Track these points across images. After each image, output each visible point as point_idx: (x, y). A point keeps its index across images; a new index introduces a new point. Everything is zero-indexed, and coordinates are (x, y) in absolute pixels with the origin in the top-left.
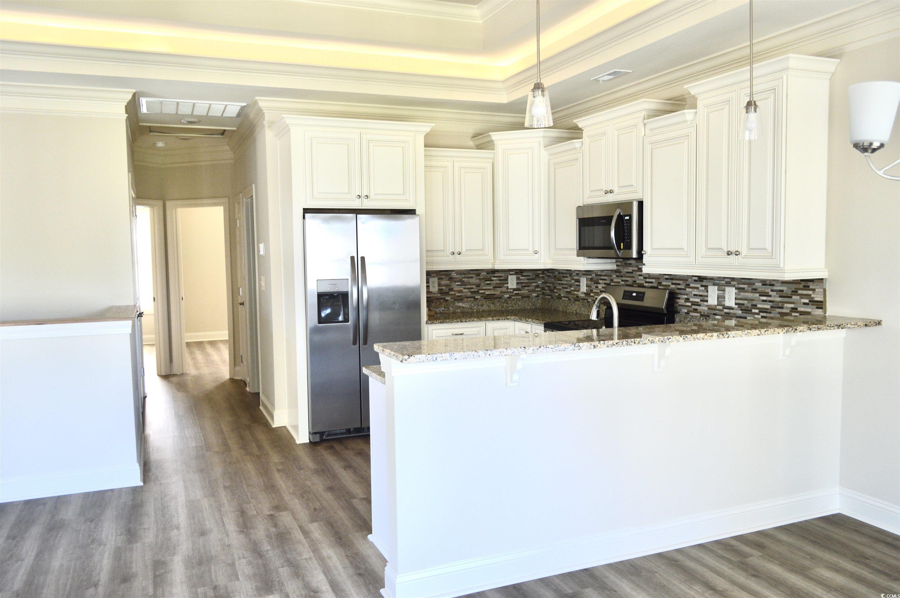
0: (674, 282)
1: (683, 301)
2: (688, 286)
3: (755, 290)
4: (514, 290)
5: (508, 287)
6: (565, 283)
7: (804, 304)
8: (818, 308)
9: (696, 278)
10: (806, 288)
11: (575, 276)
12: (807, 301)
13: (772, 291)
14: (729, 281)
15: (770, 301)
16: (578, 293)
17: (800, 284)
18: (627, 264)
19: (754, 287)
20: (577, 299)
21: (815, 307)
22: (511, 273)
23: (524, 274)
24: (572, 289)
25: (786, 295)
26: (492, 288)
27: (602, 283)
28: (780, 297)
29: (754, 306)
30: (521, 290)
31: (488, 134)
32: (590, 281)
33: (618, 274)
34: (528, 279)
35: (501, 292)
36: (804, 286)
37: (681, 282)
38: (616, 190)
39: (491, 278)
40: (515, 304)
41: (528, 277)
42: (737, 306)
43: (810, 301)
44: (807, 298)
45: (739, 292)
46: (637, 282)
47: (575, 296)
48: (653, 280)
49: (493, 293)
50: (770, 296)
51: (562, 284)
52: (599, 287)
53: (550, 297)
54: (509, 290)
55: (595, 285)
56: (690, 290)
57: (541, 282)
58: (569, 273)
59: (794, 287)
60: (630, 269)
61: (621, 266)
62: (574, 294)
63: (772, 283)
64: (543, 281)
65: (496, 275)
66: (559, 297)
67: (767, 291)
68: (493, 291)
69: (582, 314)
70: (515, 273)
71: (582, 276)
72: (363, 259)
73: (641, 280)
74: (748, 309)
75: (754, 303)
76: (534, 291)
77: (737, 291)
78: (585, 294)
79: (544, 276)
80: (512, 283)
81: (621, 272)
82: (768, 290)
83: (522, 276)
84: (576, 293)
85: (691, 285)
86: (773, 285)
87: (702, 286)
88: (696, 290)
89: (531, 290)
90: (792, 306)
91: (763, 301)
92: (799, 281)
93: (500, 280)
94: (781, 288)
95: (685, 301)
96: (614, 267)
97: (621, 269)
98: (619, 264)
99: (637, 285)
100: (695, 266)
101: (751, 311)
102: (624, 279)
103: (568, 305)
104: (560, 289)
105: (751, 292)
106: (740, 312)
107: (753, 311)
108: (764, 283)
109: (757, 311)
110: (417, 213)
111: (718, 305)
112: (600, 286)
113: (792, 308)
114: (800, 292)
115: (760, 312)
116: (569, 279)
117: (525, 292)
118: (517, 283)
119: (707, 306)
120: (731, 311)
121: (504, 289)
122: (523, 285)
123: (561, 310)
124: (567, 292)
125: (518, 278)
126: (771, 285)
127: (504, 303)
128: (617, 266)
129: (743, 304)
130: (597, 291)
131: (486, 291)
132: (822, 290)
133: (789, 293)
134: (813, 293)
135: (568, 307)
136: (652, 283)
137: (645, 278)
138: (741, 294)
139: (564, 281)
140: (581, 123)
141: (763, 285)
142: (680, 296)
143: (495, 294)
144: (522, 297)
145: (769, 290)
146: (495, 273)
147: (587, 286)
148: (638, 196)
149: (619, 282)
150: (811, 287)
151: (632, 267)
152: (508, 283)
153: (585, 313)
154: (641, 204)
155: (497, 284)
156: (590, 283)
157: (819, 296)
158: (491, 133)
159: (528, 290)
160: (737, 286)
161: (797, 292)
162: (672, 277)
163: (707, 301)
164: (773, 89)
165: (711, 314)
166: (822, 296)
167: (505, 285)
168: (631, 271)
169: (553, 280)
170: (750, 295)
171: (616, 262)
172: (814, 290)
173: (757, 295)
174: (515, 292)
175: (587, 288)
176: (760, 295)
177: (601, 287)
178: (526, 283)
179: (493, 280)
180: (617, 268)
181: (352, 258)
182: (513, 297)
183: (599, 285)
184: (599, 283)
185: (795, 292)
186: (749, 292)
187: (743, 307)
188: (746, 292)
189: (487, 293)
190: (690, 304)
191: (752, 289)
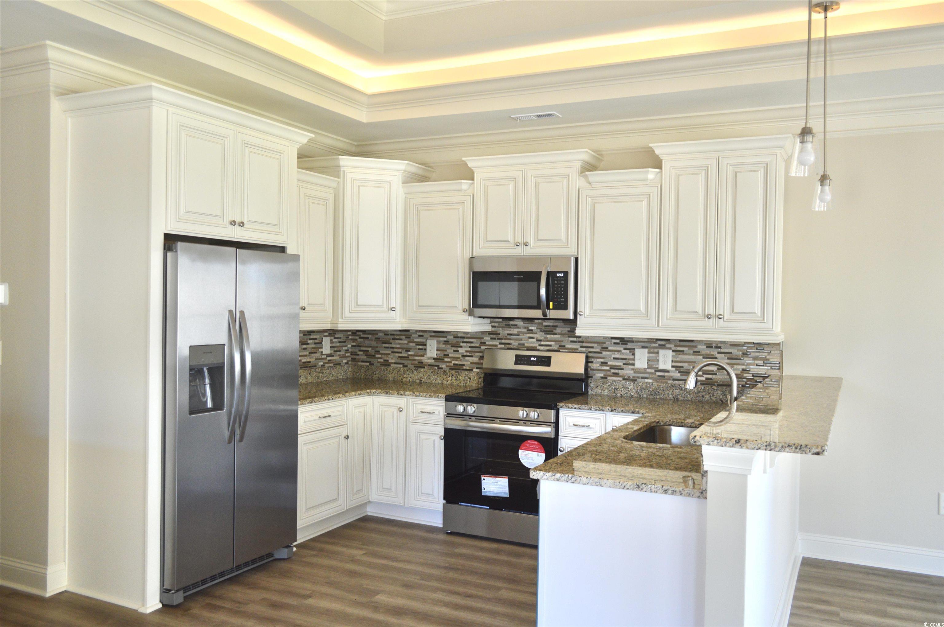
0: (584, 344)
1: (598, 365)
2: (606, 349)
3: (697, 353)
4: (328, 356)
5: (322, 352)
6: (398, 346)
7: (758, 365)
8: (775, 369)
9: (618, 341)
10: (761, 350)
11: (416, 338)
12: (761, 363)
13: (719, 353)
14: (664, 343)
16: (422, 358)
17: (753, 346)
18: (509, 325)
19: (696, 350)
20: (420, 365)
21: (770, 368)
22: (326, 334)
23: (337, 336)
24: (410, 353)
25: (736, 357)
26: (307, 353)
27: (465, 347)
30: (333, 356)
31: (337, 157)
32: (443, 344)
33: (492, 336)
34: (340, 342)
35: (316, 359)
36: (758, 349)
37: (595, 345)
38: (532, 243)
39: (307, 342)
40: (330, 374)
41: (340, 340)
42: (674, 369)
43: (764, 362)
44: (761, 360)
45: (676, 354)
46: (526, 345)
47: (416, 362)
48: (553, 343)
49: (308, 360)
51: (393, 348)
52: (460, 351)
53: (368, 364)
54: (323, 357)
55: (454, 349)
56: (608, 353)
57: (349, 346)
58: (404, 335)
59: (745, 349)
60: (515, 331)
61: (498, 327)
62: (415, 360)
63: (719, 345)
64: (354, 344)
65: (312, 337)
66: (386, 364)
67: (712, 353)
68: (308, 357)
69: (431, 383)
70: (329, 334)
71: (429, 338)
72: (242, 313)
73: (531, 343)
74: (688, 371)
76: (344, 357)
77: (674, 353)
78: (434, 359)
79: (357, 338)
80: (326, 346)
81: (499, 334)
82: (714, 352)
83: (335, 338)
84: (417, 358)
85: (610, 348)
86: (720, 348)
87: (625, 349)
88: (616, 353)
89: (342, 356)
90: (744, 367)
93: (315, 343)
94: (730, 351)
95: (600, 365)
96: (488, 328)
97: (500, 331)
98: (496, 325)
99: (525, 349)
100: (659, 328)
102: (503, 341)
103: (404, 373)
104: (389, 354)
105: (693, 355)
106: (677, 375)
108: (709, 345)
110: (289, 251)
111: (648, 368)
112: (462, 351)
113: (743, 370)
114: (754, 354)
116: (406, 342)
117: (336, 358)
118: (331, 347)
119: (633, 369)
120: (666, 374)
121: (318, 355)
122: (336, 349)
123: (392, 379)
124: (399, 357)
125: (331, 342)
126: (717, 347)
127: (320, 373)
128: (493, 327)
129: (682, 367)
130: (456, 355)
131: (302, 358)
132: (779, 353)
133: (740, 354)
134: (769, 355)
135: (405, 376)
136: (550, 346)
137: (537, 340)
138: (680, 356)
139: (395, 344)
140: (472, 163)
141: (707, 347)
142: (593, 360)
143: (310, 362)
144: (334, 365)
145: (716, 353)
146: (310, 335)
147: (437, 350)
148: (571, 251)
149: (496, 346)
150: (766, 350)
151: (518, 328)
152: (322, 348)
153: (437, 382)
154: (577, 260)
155: (313, 348)
156: (444, 346)
157: (775, 357)
158: (340, 157)
159: (339, 355)
160: (674, 349)
161: (750, 354)
162: (580, 339)
163: (633, 365)
164: (765, 164)
165: (638, 377)
166: (779, 358)
167: (320, 350)
168: (516, 333)
169: (374, 343)
170: (690, 358)
171: (491, 322)
172: (769, 353)
173: (700, 357)
174: (329, 358)
175: (439, 352)
176: (703, 358)
177: (464, 351)
178: (337, 347)
179: (308, 344)
180: (493, 329)
181: (231, 312)
182: (327, 365)
183: (459, 349)
184: (461, 347)
185: (745, 354)
186: (689, 354)
187: (682, 370)
188: (686, 354)
189: (303, 361)
190: (608, 368)
191: (694, 352)
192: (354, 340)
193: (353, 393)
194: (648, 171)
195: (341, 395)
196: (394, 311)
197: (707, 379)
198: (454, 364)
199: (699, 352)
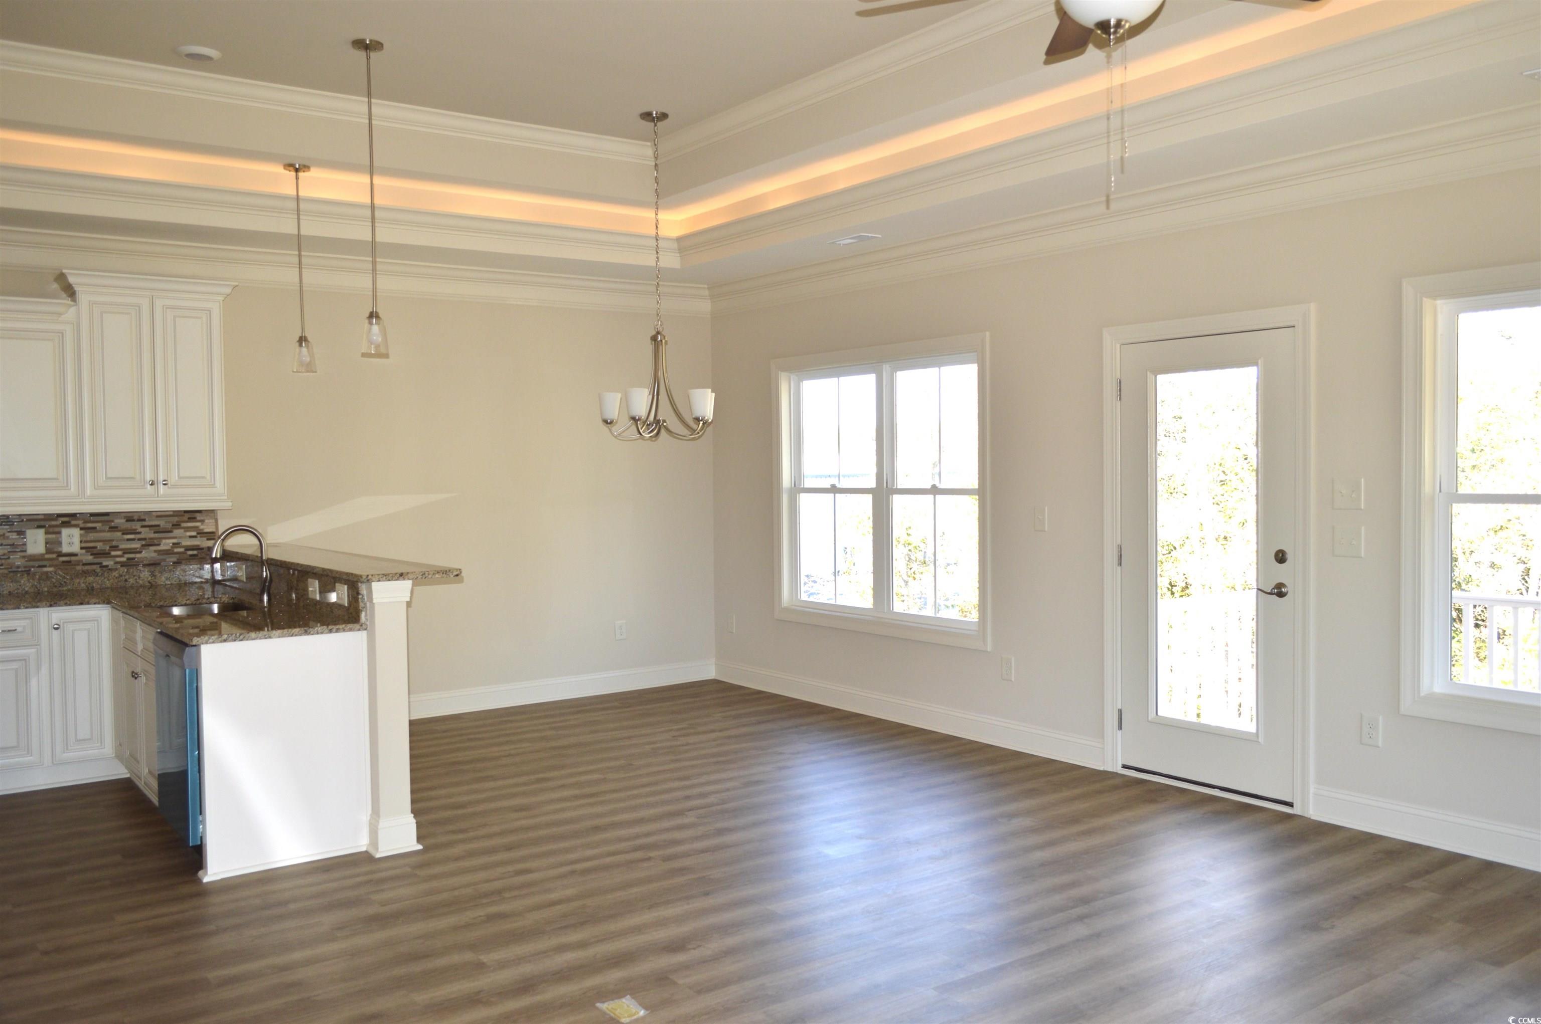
3: (114, 529)
7: (191, 537)
8: (208, 539)
10: (192, 519)
12: (194, 534)
13: (143, 527)
14: (68, 519)
15: (139, 540)
17: (183, 516)
19: (112, 524)
21: (205, 539)
25: (165, 530)
28: (155, 532)
29: (115, 548)
36: (189, 518)
42: (83, 551)
43: (198, 533)
44: (193, 531)
45: (86, 532)
50: (140, 533)
59: (176, 519)
63: (143, 517)
67: (134, 527)
74: (104, 552)
75: (114, 543)
77: (82, 532)
82: (137, 526)
86: (144, 520)
90: (175, 541)
91: (128, 540)
92: (183, 513)
94: (157, 523)
101: (109, 553)
105: (108, 531)
106: (89, 558)
107: (113, 553)
108: (130, 517)
109: (119, 553)
111: (46, 553)
113: (174, 544)
114: (184, 525)
115: (124, 553)
119: (24, 557)
120: (73, 558)
126: (139, 520)
129: (95, 547)
132: (214, 521)
133: (169, 526)
134: (202, 524)
138: (90, 534)
141: (127, 521)
150: (198, 518)
157: (209, 527)
160: (81, 525)
161: (179, 525)
163: (24, 551)
165: (33, 567)
166: (214, 527)
170: (108, 535)
172: (202, 521)
173: (119, 534)
176: (123, 534)
185: (177, 525)
186: (104, 531)
187: (95, 551)
188: (101, 531)
191: (111, 528)
197: (128, 559)
199: (117, 527)
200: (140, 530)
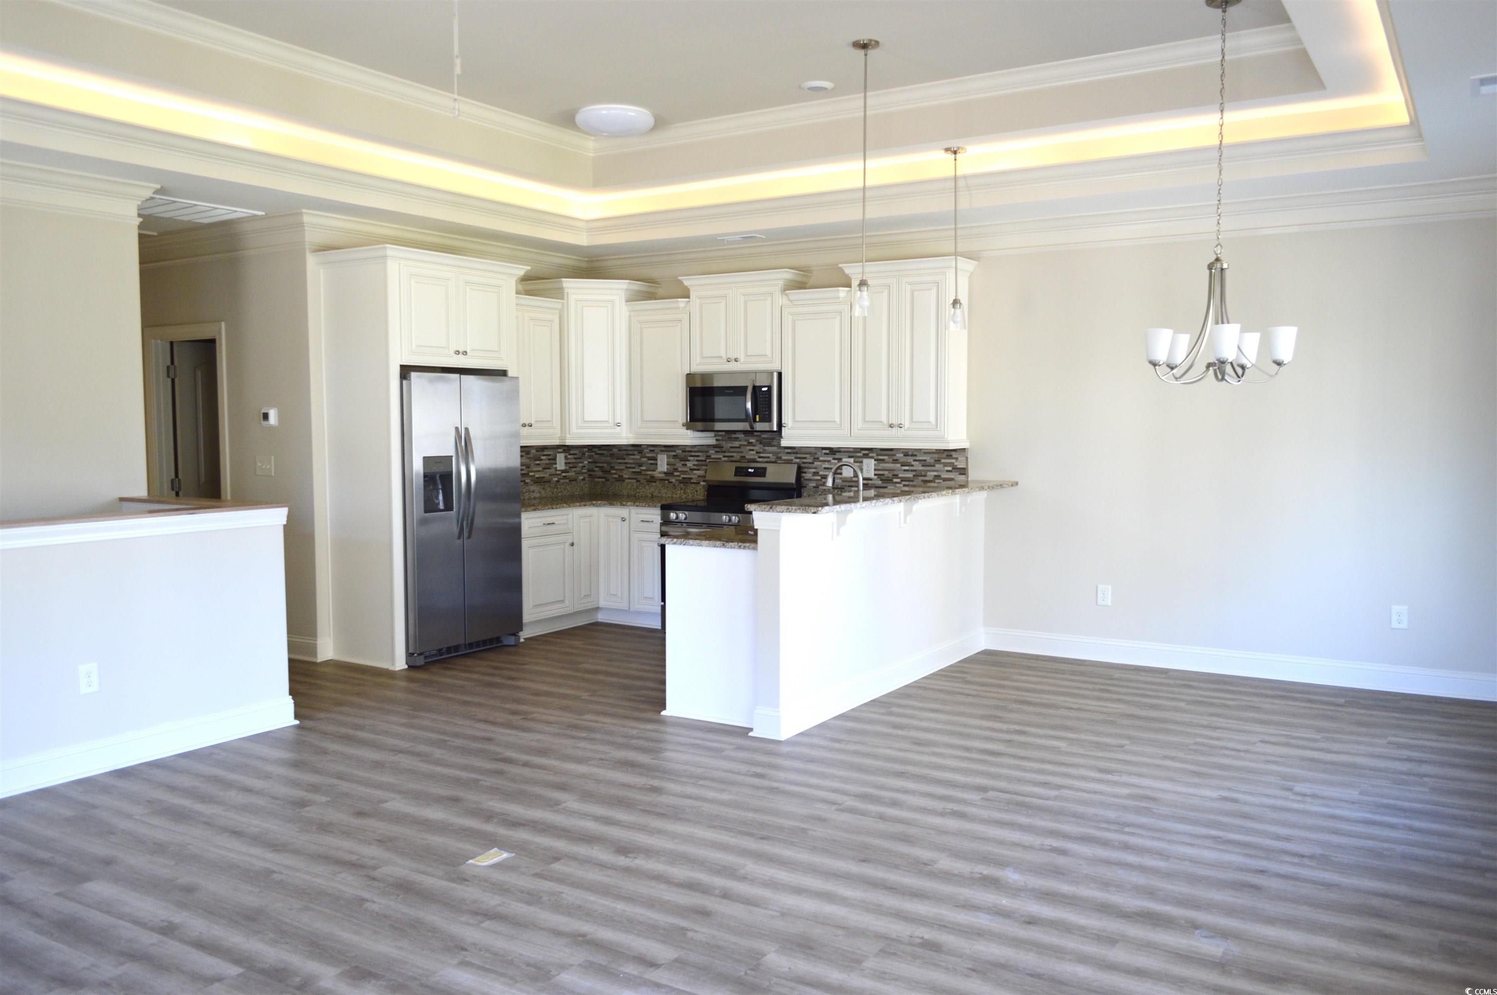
0: (798, 456)
1: (811, 475)
2: (817, 459)
3: (895, 461)
4: (563, 471)
5: (556, 468)
6: (632, 461)
7: (948, 471)
8: (961, 474)
9: (827, 451)
10: (949, 456)
11: (648, 453)
12: (950, 468)
13: (914, 461)
14: (867, 452)
15: (912, 471)
16: (654, 473)
17: (943, 453)
18: (732, 438)
19: (895, 458)
20: (652, 479)
21: (958, 473)
22: (560, 450)
23: (572, 452)
24: (643, 468)
25: (929, 464)
26: (540, 469)
27: (693, 461)
28: (923, 466)
29: (896, 476)
30: (568, 472)
31: (560, 279)
32: (673, 458)
33: (717, 449)
34: (575, 458)
35: (550, 475)
36: (947, 456)
37: (808, 456)
38: (742, 358)
39: (540, 457)
40: (565, 489)
41: (575, 456)
42: (876, 477)
43: (953, 469)
44: (950, 466)
45: (878, 463)
46: (747, 457)
47: (649, 477)
48: (770, 455)
49: (542, 476)
50: (912, 466)
51: (627, 463)
52: (688, 465)
53: (604, 480)
54: (558, 472)
55: (683, 463)
56: (819, 463)
57: (586, 462)
58: (636, 450)
59: (936, 456)
60: (737, 444)
61: (723, 440)
62: (647, 475)
63: (915, 453)
64: (590, 460)
65: (545, 453)
66: (621, 479)
67: (909, 461)
68: (542, 473)
69: (662, 497)
70: (564, 450)
71: (660, 453)
72: (467, 429)
73: (752, 455)
74: (888, 479)
75: (895, 473)
76: (580, 473)
77: (876, 462)
78: (665, 473)
79: (593, 454)
80: (561, 463)
81: (722, 447)
82: (910, 460)
83: (570, 454)
84: (649, 473)
85: (821, 459)
86: (916, 455)
87: (834, 459)
88: (826, 463)
89: (578, 472)
90: (936, 473)
91: (905, 470)
92: (942, 451)
93: (549, 459)
94: (924, 458)
95: (813, 475)
96: (712, 441)
97: (724, 444)
98: (720, 438)
99: (746, 461)
100: (851, 438)
101: (892, 480)
102: (727, 454)
103: (637, 488)
104: (623, 470)
105: (892, 463)
106: (879, 483)
107: (895, 480)
108: (907, 453)
109: (899, 480)
110: (510, 374)
111: (854, 477)
112: (689, 464)
113: (935, 476)
114: (943, 461)
115: (902, 481)
116: (639, 457)
117: (571, 474)
118: (566, 463)
119: (841, 478)
120: (870, 482)
121: (552, 471)
122: (571, 465)
123: (626, 494)
124: (633, 472)
125: (566, 458)
126: (912, 455)
127: (554, 488)
128: (717, 440)
129: (883, 475)
130: (685, 469)
131: (536, 473)
132: (965, 459)
133: (932, 461)
134: (956, 461)
135: (638, 490)
136: (769, 457)
137: (757, 453)
138: (881, 465)
139: (629, 459)
140: (687, 282)
141: (905, 455)
142: (806, 470)
143: (544, 477)
144: (570, 481)
145: (912, 461)
146: (543, 451)
147: (668, 465)
148: (775, 366)
149: (720, 459)
150: (954, 456)
151: (740, 441)
152: (556, 464)
153: (668, 495)
154: (780, 375)
155: (547, 464)
156: (673, 460)
157: (962, 464)
158: (563, 279)
159: (575, 471)
160: (876, 457)
161: (940, 461)
162: (795, 450)
163: (841, 474)
164: (936, 283)
165: (846, 486)
166: (965, 464)
167: (554, 466)
168: (738, 446)
169: (608, 459)
170: (892, 466)
171: (716, 436)
172: (956, 459)
173: (899, 465)
174: (564, 474)
175: (669, 467)
176: (902, 466)
177: (691, 465)
178: (573, 463)
179: (542, 460)
180: (718, 443)
181: (457, 428)
182: (562, 481)
183: (687, 463)
184: (689, 461)
185: (938, 461)
186: (889, 463)
187: (883, 478)
188: (887, 463)
189: (537, 476)
190: (819, 478)
191: (894, 460)
192: (590, 457)
193: (578, 504)
194: (838, 290)
195: (565, 505)
196: (619, 426)
198: (683, 478)
199: (897, 460)
200: (913, 463)
